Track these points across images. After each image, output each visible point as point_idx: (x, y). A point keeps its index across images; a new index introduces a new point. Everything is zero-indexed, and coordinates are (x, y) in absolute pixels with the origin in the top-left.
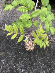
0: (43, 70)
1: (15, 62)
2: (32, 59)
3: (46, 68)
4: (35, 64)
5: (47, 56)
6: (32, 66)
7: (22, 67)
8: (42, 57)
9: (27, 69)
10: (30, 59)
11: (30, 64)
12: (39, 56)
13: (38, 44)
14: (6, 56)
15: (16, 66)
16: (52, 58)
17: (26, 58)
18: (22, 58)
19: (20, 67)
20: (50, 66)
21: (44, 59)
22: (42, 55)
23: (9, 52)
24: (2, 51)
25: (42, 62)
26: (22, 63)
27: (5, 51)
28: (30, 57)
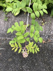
0: (43, 68)
1: (21, 65)
2: (34, 60)
3: (45, 66)
4: (36, 64)
5: (46, 56)
6: (34, 66)
7: (27, 68)
8: (42, 58)
9: (30, 69)
10: (32, 61)
11: (32, 65)
12: (40, 57)
13: (31, 52)
14: (14, 61)
15: (22, 68)
16: (50, 57)
17: (29, 60)
18: (26, 61)
19: (26, 68)
20: (48, 64)
21: (43, 59)
22: (41, 56)
23: (15, 57)
24: (10, 58)
25: (42, 62)
26: (26, 65)
27: (12, 57)
28: (32, 59)
